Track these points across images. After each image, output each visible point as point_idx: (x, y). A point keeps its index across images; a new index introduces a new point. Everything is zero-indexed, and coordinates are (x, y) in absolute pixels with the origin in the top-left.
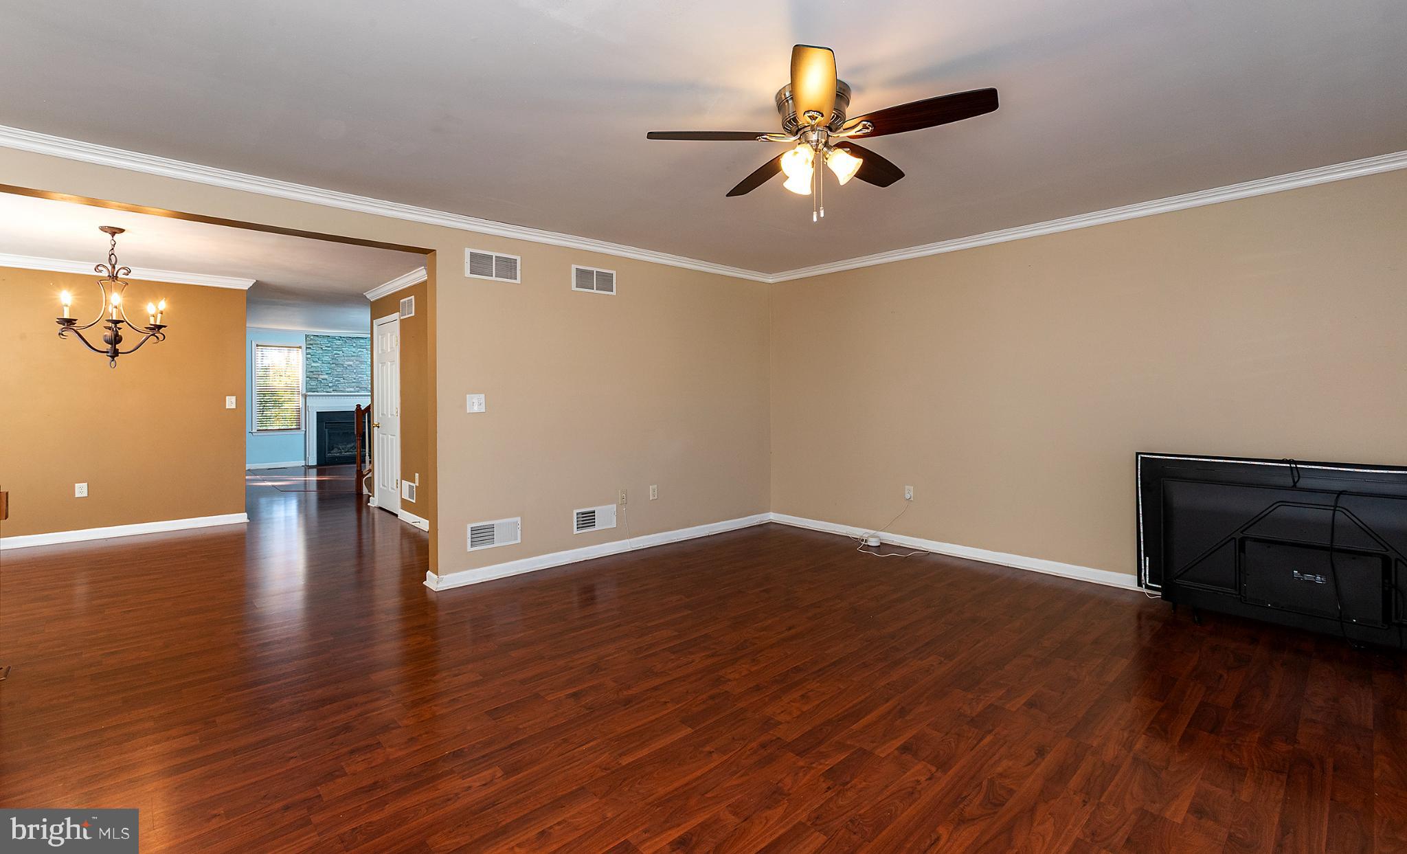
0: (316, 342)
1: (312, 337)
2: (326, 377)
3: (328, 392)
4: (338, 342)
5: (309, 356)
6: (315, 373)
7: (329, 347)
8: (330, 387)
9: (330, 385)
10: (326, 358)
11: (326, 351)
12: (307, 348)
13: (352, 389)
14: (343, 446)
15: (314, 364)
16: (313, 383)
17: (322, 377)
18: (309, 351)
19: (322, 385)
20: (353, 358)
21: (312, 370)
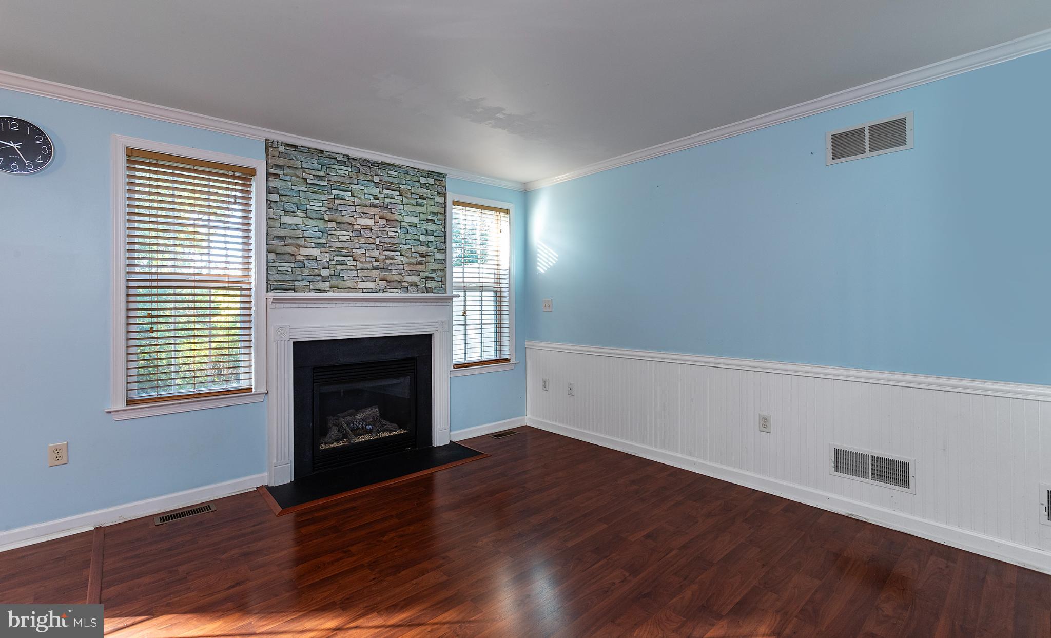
0: (291, 163)
1: (282, 149)
2: (315, 252)
3: (320, 291)
4: (344, 170)
5: (275, 197)
6: (288, 241)
7: (321, 178)
8: (324, 279)
9: (325, 273)
10: (316, 206)
11: (316, 189)
12: (269, 175)
13: (371, 285)
14: (349, 418)
15: (287, 219)
16: (285, 267)
17: (303, 251)
18: (275, 183)
19: (306, 272)
20: (373, 211)
21: (282, 232)
